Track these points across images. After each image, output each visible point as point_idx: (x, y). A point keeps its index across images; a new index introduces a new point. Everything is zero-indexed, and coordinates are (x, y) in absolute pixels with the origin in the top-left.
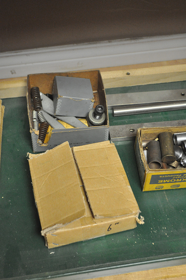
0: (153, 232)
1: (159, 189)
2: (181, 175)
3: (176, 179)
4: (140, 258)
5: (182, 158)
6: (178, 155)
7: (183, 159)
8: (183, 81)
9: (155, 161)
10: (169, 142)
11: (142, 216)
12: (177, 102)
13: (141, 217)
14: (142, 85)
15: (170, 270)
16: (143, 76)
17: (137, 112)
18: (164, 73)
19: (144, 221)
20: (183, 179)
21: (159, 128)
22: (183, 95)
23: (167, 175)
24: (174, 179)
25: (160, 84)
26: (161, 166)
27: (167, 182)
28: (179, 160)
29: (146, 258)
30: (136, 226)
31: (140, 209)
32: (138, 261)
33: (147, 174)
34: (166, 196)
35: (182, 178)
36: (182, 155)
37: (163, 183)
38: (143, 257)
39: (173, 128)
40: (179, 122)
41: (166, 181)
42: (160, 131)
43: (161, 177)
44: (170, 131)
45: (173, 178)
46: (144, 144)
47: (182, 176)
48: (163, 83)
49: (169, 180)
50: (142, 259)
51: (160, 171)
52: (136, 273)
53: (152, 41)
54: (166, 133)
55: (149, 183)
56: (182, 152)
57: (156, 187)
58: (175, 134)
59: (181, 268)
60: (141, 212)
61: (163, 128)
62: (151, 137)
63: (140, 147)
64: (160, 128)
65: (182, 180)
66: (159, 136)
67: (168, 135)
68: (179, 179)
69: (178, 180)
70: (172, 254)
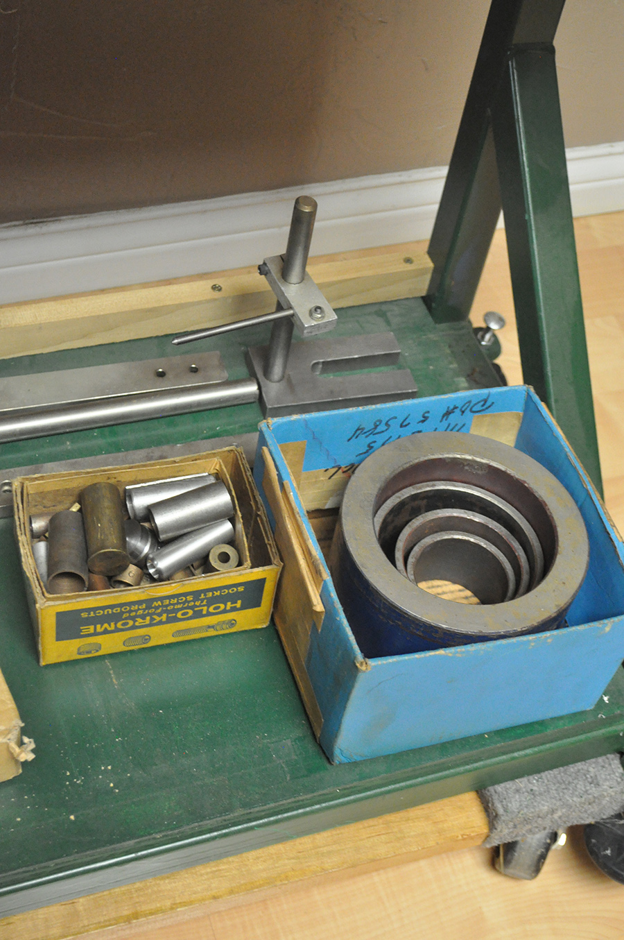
0: (75, 784)
1: (90, 652)
2: (144, 606)
3: (133, 619)
4: (32, 865)
5: (151, 556)
6: (136, 549)
7: (153, 560)
8: (162, 336)
9: (67, 570)
10: (107, 511)
11: (29, 738)
12: (142, 397)
13: (26, 740)
14: (42, 354)
15: (142, 893)
16: (40, 327)
17: (22, 432)
18: (102, 313)
19: (33, 751)
20: (155, 617)
21: (77, 474)
22: (162, 375)
23: (103, 608)
24: (126, 619)
25: (96, 346)
26: (87, 583)
27: (109, 629)
28: (143, 564)
29: (52, 864)
30: (21, 771)
31: (23, 717)
32: (28, 874)
33: (39, 610)
34: (111, 672)
35: (148, 614)
36: (150, 548)
37: (95, 634)
38: (42, 862)
39: (118, 469)
40: (148, 453)
41: (106, 629)
42: (81, 481)
43: (84, 615)
44: (112, 481)
45: (124, 616)
46: (38, 525)
47: (148, 607)
48: (105, 345)
49: (112, 624)
50: (40, 868)
51: (78, 600)
52: (39, 916)
53: (88, 228)
54: (98, 486)
55: (54, 639)
56: (150, 540)
57: (79, 649)
58: (127, 488)
59: (175, 883)
60: (23, 725)
61: (88, 473)
62: (60, 502)
63: (19, 533)
64: (81, 473)
65: (152, 619)
66: (81, 497)
67: (106, 493)
68: (143, 617)
69: (140, 620)
70: (132, 842)
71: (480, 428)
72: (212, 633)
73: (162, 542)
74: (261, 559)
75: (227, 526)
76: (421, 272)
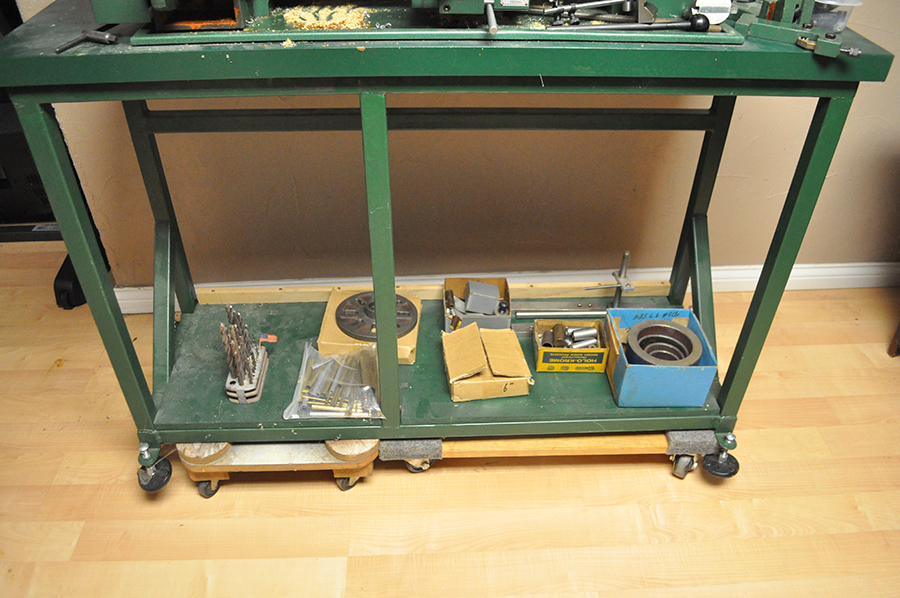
0: (543, 399)
1: (551, 369)
3: (565, 359)
5: (571, 345)
6: (567, 342)
9: (547, 343)
10: (560, 332)
11: (533, 380)
16: (545, 289)
19: (534, 383)
20: (571, 359)
22: (580, 306)
24: (562, 359)
25: (560, 298)
28: (569, 347)
33: (539, 350)
34: (557, 379)
35: (569, 358)
36: (572, 342)
37: (553, 362)
41: (556, 361)
42: (554, 323)
43: (551, 354)
44: (563, 324)
45: (562, 357)
46: (540, 335)
49: (559, 360)
55: (541, 362)
56: (572, 340)
57: (548, 367)
60: (532, 376)
62: (547, 329)
63: (537, 337)
65: (569, 361)
66: (553, 328)
68: (567, 359)
71: (675, 320)
72: (587, 371)
73: (575, 342)
74: (603, 346)
75: (594, 341)
76: (667, 287)
